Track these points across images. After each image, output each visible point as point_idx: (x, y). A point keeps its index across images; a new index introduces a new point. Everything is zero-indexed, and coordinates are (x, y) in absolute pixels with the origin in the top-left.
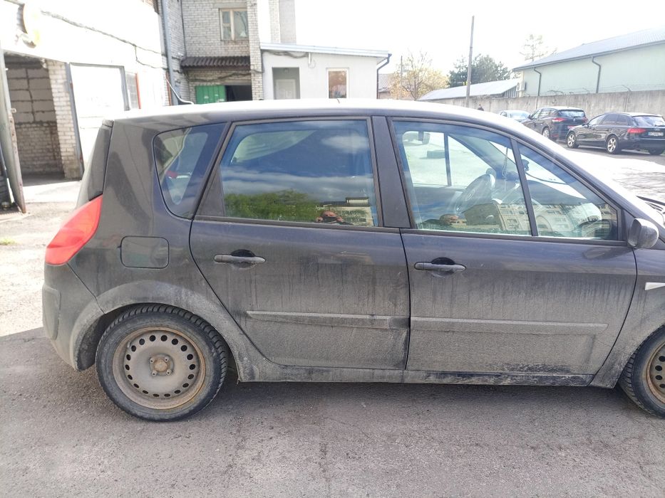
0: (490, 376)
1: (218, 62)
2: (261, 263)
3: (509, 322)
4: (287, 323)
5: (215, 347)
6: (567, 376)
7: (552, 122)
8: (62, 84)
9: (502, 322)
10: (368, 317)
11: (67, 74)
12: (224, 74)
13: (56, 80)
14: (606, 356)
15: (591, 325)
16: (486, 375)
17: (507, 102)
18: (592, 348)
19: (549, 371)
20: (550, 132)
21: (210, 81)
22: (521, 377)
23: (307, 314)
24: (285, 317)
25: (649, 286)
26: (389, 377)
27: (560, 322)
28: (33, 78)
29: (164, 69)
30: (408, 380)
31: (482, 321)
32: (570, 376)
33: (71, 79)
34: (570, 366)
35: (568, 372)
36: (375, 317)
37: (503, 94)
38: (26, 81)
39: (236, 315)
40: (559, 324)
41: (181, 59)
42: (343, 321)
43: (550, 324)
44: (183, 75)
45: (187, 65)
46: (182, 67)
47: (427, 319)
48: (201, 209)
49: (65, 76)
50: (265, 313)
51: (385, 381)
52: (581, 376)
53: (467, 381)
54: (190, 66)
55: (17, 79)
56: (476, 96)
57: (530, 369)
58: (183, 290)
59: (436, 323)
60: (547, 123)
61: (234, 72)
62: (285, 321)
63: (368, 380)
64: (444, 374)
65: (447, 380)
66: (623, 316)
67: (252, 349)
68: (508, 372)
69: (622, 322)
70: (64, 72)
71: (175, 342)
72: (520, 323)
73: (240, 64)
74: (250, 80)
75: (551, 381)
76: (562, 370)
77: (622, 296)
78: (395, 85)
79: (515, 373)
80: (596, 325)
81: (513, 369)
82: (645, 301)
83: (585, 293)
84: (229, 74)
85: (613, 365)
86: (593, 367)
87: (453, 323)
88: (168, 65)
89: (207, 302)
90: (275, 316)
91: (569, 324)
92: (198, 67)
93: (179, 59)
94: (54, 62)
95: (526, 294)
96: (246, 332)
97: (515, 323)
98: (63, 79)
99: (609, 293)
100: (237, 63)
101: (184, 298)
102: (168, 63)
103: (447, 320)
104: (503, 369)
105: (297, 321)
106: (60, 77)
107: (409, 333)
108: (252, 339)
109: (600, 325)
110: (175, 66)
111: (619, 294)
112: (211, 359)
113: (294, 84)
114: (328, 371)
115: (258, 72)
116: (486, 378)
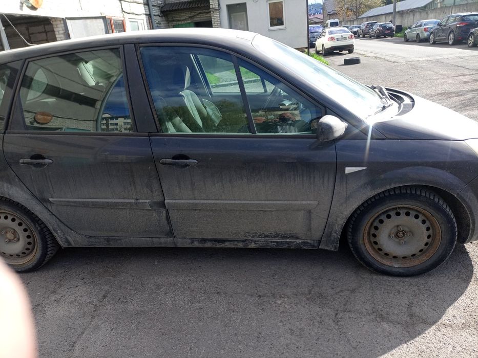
0: (238, 241)
1: (187, 5)
2: (50, 164)
3: (239, 202)
4: (79, 206)
5: (38, 224)
6: (298, 241)
7: (457, 27)
8: (62, 34)
9: (233, 202)
10: (133, 201)
11: (64, 26)
12: (193, 14)
13: (58, 31)
14: (324, 226)
15: (304, 202)
16: (235, 241)
17: (427, 13)
18: (310, 220)
19: (284, 237)
20: (454, 35)
21: (183, 20)
22: (261, 242)
23: (90, 200)
24: (75, 202)
25: (348, 170)
26: (165, 243)
27: (278, 200)
28: (49, 32)
29: (146, 15)
30: (179, 245)
31: (218, 202)
32: (300, 241)
33: (68, 30)
34: (296, 233)
35: (297, 238)
36: (139, 201)
37: (425, 7)
38: (45, 34)
39: (43, 201)
40: (278, 202)
41: (161, 6)
42: (116, 204)
43: (271, 202)
44: (164, 18)
45: (165, 10)
46: (162, 12)
47: (177, 201)
48: (10, 126)
49: (64, 28)
50: (61, 200)
51: (163, 246)
52: (309, 241)
53: (222, 246)
54: (167, 10)
55: (39, 33)
56: (402, 11)
57: (266, 236)
58: (5, 185)
59: (184, 204)
60: (453, 28)
61: (200, 11)
62: (76, 205)
63: (150, 245)
64: (204, 241)
65: (208, 245)
66: (330, 195)
67: (61, 225)
68: (250, 238)
69: (331, 200)
70: (63, 25)
71: (13, 220)
72: (247, 202)
73: (202, 5)
74: (211, 16)
75: (287, 245)
76: (291, 237)
77: (326, 179)
78: (341, 8)
79: (257, 239)
80: (309, 202)
81: (254, 236)
82: (347, 182)
83: (294, 178)
84: (196, 13)
85: (331, 233)
86: (317, 235)
87: (196, 204)
88: (150, 12)
89: (21, 193)
90: (68, 202)
91: (286, 202)
92: (173, 10)
93: (158, 6)
94: (56, 19)
95: (248, 179)
96: (54, 213)
97: (243, 202)
98: (63, 30)
99: (314, 178)
100: (201, 5)
101: (6, 190)
102: (149, 10)
103: (192, 201)
104: (246, 237)
105: (84, 205)
106: (61, 29)
107: (167, 211)
108: (60, 219)
109: (312, 202)
110: (155, 11)
111: (323, 177)
112: (38, 232)
113: (245, 15)
114: (120, 240)
115: (216, 10)
116: (236, 243)
